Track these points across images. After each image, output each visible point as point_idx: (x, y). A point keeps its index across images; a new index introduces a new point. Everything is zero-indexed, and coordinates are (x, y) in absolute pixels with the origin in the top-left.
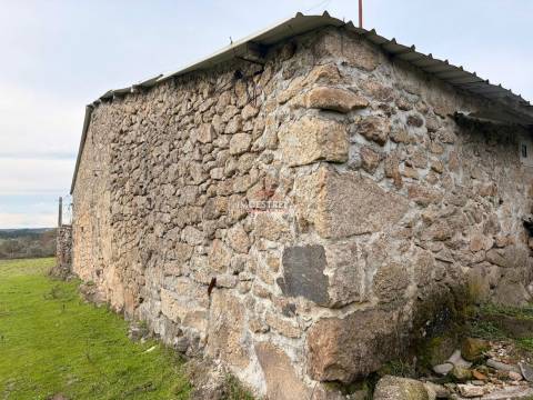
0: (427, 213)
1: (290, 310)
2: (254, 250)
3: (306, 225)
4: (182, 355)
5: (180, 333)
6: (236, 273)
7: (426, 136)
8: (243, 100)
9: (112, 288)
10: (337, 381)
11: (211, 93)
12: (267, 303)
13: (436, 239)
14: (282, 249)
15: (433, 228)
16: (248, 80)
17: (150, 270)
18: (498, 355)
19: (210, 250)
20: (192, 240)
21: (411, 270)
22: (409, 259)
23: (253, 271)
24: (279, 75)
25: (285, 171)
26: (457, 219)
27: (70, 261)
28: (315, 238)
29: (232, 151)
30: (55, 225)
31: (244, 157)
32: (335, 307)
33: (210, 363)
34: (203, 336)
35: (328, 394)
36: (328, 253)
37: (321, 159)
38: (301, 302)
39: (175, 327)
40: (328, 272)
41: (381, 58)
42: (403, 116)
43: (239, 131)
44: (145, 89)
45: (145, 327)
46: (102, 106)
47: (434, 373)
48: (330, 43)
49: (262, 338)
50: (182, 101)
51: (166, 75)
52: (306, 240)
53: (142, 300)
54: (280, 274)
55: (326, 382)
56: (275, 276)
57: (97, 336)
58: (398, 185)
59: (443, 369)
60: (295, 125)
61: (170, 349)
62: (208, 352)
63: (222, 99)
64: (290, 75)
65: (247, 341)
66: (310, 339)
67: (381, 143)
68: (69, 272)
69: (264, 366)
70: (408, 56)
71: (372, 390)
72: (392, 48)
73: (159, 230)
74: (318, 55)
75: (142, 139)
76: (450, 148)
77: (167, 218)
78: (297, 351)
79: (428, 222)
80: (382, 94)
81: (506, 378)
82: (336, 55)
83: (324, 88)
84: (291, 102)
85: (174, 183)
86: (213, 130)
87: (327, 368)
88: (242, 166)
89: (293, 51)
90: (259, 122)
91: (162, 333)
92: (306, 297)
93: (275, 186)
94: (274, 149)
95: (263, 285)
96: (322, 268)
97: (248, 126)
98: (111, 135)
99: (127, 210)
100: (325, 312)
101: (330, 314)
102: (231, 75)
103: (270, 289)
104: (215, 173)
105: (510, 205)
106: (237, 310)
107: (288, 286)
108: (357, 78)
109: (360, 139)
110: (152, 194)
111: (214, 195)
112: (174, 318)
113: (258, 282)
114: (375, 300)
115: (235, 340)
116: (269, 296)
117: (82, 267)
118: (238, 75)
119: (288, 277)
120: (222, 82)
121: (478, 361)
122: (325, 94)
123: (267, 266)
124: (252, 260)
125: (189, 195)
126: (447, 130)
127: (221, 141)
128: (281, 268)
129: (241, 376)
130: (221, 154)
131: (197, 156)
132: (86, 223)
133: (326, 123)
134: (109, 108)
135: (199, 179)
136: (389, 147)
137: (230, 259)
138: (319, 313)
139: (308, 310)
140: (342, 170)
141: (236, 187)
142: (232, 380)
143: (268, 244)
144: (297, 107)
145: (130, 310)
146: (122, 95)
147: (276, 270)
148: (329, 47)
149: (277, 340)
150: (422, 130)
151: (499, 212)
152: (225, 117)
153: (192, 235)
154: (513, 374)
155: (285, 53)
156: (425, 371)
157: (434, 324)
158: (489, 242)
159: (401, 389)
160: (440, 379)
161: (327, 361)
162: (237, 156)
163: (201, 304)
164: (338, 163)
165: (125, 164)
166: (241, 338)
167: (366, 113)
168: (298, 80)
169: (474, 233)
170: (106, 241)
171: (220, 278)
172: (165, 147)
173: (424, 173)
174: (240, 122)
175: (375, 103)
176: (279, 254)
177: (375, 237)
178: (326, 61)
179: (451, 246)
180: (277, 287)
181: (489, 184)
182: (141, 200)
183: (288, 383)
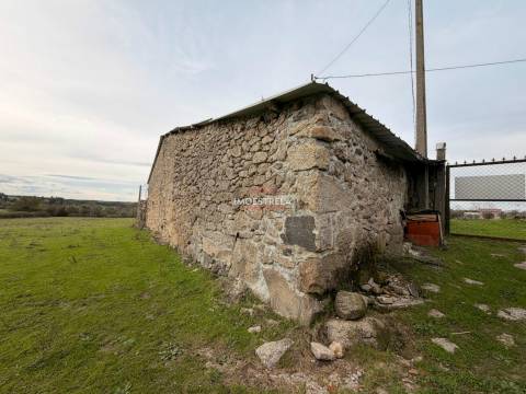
0: (362, 202)
1: (288, 252)
2: (266, 218)
3: (303, 205)
4: (215, 275)
5: (214, 262)
6: (253, 230)
7: (363, 162)
8: (264, 133)
9: (171, 235)
10: (316, 293)
11: (242, 130)
12: (273, 247)
13: (364, 218)
14: (285, 218)
15: (364, 211)
16: (267, 122)
17: (196, 227)
18: (394, 281)
19: (237, 216)
20: (224, 211)
21: (353, 234)
22: (353, 227)
23: (264, 229)
24: (291, 119)
25: (290, 174)
26: (374, 207)
27: (145, 220)
28: (308, 212)
29: (254, 161)
30: (136, 200)
31: (262, 165)
32: (317, 252)
33: (233, 279)
34: (229, 264)
35: (310, 300)
36: (316, 221)
37: (316, 167)
38: (296, 248)
39: (211, 258)
40: (316, 232)
41: (348, 115)
42: (354, 148)
43: (260, 150)
44: (199, 127)
45: (191, 258)
46: (170, 137)
47: (362, 290)
48: (325, 102)
49: (268, 267)
50: (223, 134)
51: (214, 118)
52: (301, 213)
53: (189, 243)
54: (283, 232)
55: (310, 293)
56: (280, 233)
57: (164, 261)
58: (350, 186)
59: (366, 287)
60: (300, 147)
61: (208, 271)
62: (231, 273)
63: (249, 133)
64: (298, 119)
65: (258, 268)
66: (300, 269)
67: (344, 161)
68: (144, 225)
69: (268, 283)
70: (359, 116)
71: (334, 299)
72: (354, 110)
73: (203, 204)
74: (317, 108)
75: (196, 154)
76: (373, 169)
77: (209, 198)
78: (291, 275)
79: (362, 207)
80: (346, 134)
81: (401, 294)
82: (328, 109)
83: (320, 127)
84: (298, 134)
85: (215, 179)
86: (242, 150)
87: (311, 286)
88: (260, 170)
89: (301, 106)
90: (274, 146)
91: (202, 261)
92: (299, 244)
93: (283, 182)
94: (283, 160)
95: (271, 238)
96: (311, 230)
97: (267, 148)
98: (176, 152)
99: (183, 193)
100: (310, 254)
101: (314, 255)
102: (257, 119)
103: (275, 240)
104: (242, 174)
105: (396, 202)
106: (252, 250)
107: (288, 239)
108: (337, 124)
109: (335, 158)
110: (200, 185)
111: (241, 186)
112: (210, 253)
113: (268, 235)
114: (337, 249)
115: (250, 268)
116: (275, 244)
117: (152, 223)
118: (262, 119)
119: (288, 234)
120: (250, 123)
121: (384, 284)
122: (321, 130)
123: (274, 226)
124: (264, 223)
125: (224, 185)
126: (372, 159)
127: (247, 156)
128: (284, 228)
129: (253, 287)
130: (247, 163)
131: (231, 164)
132: (156, 200)
133: (320, 147)
134: (175, 137)
135: (230, 177)
136: (347, 164)
137: (249, 222)
138: (307, 255)
139: (300, 253)
140: (326, 174)
141: (255, 182)
142: (247, 289)
143: (276, 215)
144: (302, 137)
145: (182, 248)
146: (184, 130)
147: (280, 230)
148: (325, 104)
149: (278, 268)
150: (361, 158)
151: (391, 205)
152: (251, 143)
153: (224, 208)
154: (405, 292)
155: (295, 106)
156: (357, 288)
157: (362, 263)
158: (386, 221)
159: (351, 299)
160: (367, 293)
161: (311, 282)
162: (258, 165)
163: (229, 247)
164: (324, 170)
165: (183, 168)
166: (254, 266)
167: (339, 144)
168: (303, 122)
169: (380, 216)
170: (169, 210)
171: (242, 233)
172: (210, 160)
173: (362, 181)
174: (261, 145)
175: (344, 139)
176: (283, 221)
177: (338, 214)
178: (322, 112)
179: (370, 222)
180: (280, 239)
181: (387, 190)
182: (192, 188)
183: (284, 293)
